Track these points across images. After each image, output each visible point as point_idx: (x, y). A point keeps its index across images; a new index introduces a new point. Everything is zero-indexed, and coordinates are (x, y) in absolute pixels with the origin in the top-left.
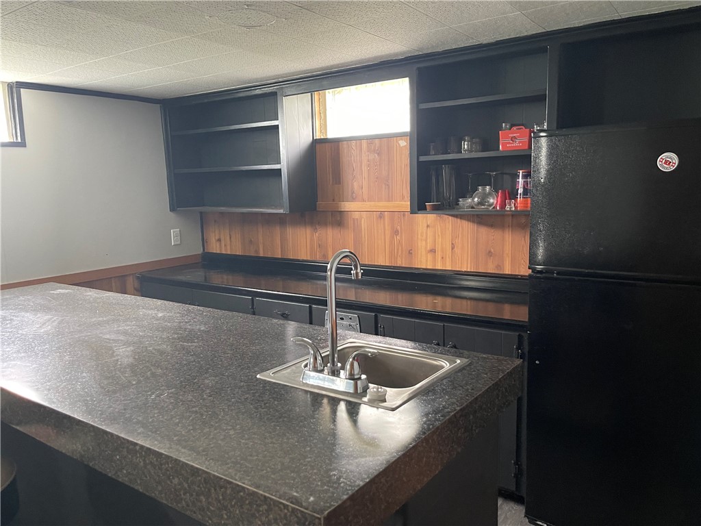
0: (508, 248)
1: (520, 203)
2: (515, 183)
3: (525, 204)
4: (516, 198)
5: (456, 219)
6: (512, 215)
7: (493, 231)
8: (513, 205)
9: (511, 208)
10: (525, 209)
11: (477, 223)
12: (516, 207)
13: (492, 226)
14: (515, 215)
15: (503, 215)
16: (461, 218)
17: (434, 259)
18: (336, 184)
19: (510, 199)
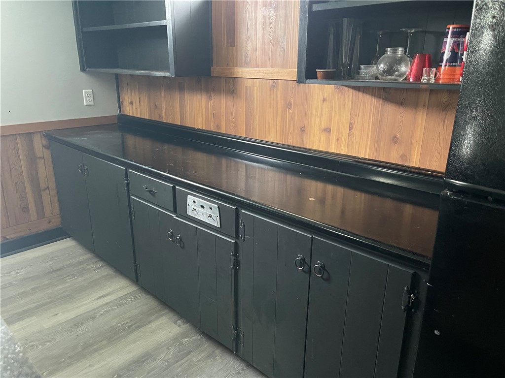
0: (419, 134)
1: (444, 74)
2: (440, 44)
3: (452, 75)
4: (438, 66)
5: (357, 92)
6: (431, 91)
7: (402, 110)
8: (432, 76)
9: (429, 79)
10: (451, 82)
11: (383, 99)
12: (437, 79)
13: (401, 103)
14: (434, 90)
15: (418, 91)
16: (363, 92)
17: (328, 140)
18: (230, 46)
19: (430, 66)
